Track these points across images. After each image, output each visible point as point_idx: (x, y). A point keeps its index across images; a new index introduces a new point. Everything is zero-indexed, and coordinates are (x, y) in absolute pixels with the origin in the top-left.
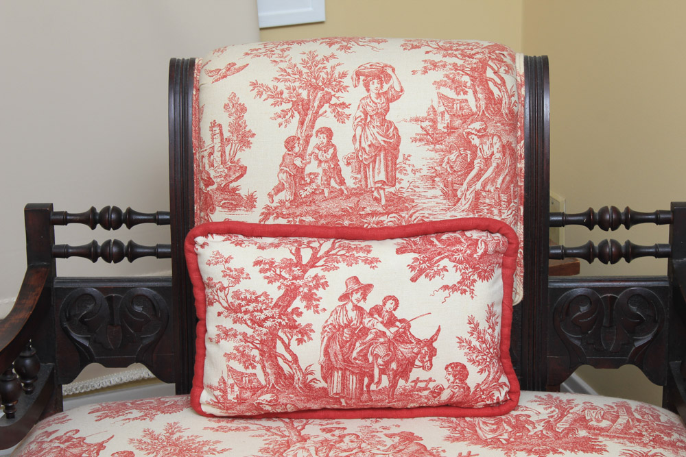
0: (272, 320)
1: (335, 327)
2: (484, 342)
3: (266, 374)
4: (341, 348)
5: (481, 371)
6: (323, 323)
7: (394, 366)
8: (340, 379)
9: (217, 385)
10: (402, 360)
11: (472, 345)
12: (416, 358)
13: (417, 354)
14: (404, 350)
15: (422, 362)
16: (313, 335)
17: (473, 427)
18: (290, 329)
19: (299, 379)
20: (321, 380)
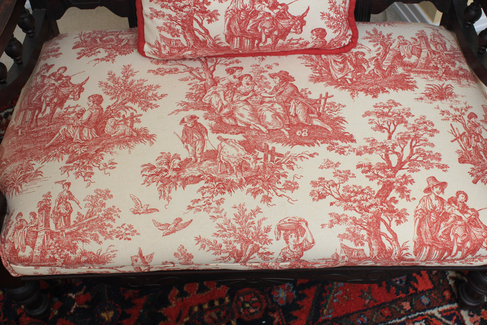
0: (189, 7)
1: (234, 11)
2: (339, 13)
3: (187, 40)
4: (239, 24)
5: (335, 32)
6: (226, 9)
7: (276, 33)
8: (238, 42)
9: (154, 44)
10: (282, 30)
11: (330, 17)
12: (291, 27)
13: (292, 25)
14: (283, 23)
15: (296, 29)
16: (218, 17)
17: (327, 65)
18: (202, 13)
19: (210, 43)
20: (226, 43)
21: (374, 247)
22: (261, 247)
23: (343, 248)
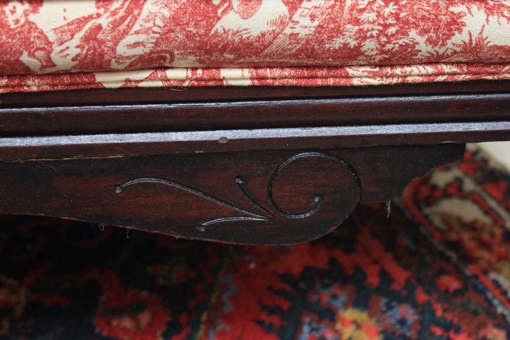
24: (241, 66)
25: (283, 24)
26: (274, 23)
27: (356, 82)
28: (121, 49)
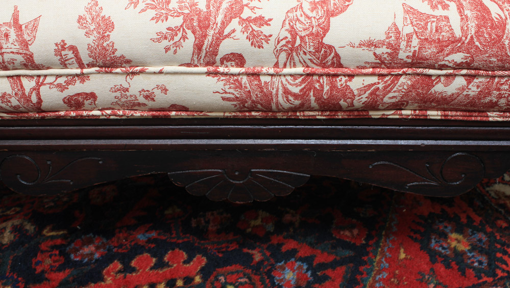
21: (468, 12)
22: (246, 5)
23: (407, 12)
24: (437, 110)
25: (463, 89)
26: (459, 89)
27: (491, 119)
28: (386, 100)
